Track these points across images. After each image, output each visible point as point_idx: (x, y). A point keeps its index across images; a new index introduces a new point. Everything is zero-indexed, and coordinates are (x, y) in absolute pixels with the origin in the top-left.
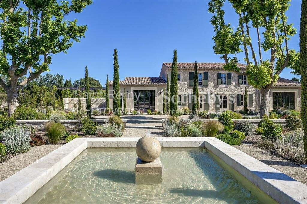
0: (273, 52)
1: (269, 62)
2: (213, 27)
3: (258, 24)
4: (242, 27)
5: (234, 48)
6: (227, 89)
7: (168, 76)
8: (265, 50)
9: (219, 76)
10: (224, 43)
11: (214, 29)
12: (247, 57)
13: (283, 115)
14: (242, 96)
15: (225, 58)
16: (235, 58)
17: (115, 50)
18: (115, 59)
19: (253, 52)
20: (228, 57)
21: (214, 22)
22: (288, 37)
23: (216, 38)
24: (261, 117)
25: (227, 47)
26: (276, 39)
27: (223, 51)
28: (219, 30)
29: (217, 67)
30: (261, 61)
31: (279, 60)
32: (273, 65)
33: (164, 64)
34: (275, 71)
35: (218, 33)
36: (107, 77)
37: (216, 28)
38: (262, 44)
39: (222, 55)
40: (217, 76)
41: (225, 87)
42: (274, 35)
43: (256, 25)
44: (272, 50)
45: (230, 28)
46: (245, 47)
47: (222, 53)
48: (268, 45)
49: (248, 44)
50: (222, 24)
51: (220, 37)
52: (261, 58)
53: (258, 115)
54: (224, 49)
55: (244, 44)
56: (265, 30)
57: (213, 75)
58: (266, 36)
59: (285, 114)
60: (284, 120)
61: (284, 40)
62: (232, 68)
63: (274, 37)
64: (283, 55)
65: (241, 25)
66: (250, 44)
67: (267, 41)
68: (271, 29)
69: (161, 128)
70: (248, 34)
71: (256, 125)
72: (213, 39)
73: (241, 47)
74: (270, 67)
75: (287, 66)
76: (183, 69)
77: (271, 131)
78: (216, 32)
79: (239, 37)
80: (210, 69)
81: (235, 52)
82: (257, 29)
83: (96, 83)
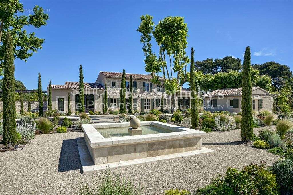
0: (178, 74)
1: (177, 79)
2: (144, 53)
3: (170, 53)
4: (161, 55)
5: (157, 69)
6: (150, 94)
7: (106, 83)
8: (175, 72)
9: (144, 85)
10: (151, 65)
11: (145, 54)
12: (164, 75)
13: (183, 112)
14: (159, 100)
15: (152, 74)
16: (158, 76)
17: (81, 66)
18: (81, 72)
19: (167, 71)
20: (154, 74)
21: (144, 50)
22: (187, 64)
23: (146, 61)
24: (172, 113)
25: (154, 68)
26: (180, 66)
27: (151, 71)
28: (148, 56)
29: (143, 78)
30: (172, 78)
31: (182, 78)
32: (178, 81)
33: (101, 73)
34: (179, 84)
35: (147, 57)
36: (50, 81)
37: (146, 54)
38: (173, 68)
39: (150, 73)
40: (143, 85)
41: (148, 93)
42: (179, 63)
43: (169, 53)
44: (178, 72)
45: (155, 56)
46: (163, 68)
47: (150, 72)
48: (176, 69)
49: (164, 66)
50: (150, 52)
51: (149, 61)
52: (172, 76)
53: (171, 112)
54: (151, 69)
55: (163, 66)
56: (174, 60)
57: (140, 84)
58: (175, 63)
59: (184, 111)
60: (184, 114)
61: (184, 66)
62: (156, 82)
63: (179, 65)
64: (184, 76)
65: (161, 53)
66: (166, 66)
67: (175, 66)
68: (177, 60)
69: (113, 121)
70: (164, 59)
71: (170, 118)
72: (144, 61)
73: (161, 69)
74: (177, 82)
75: (186, 82)
76: (118, 78)
77: (178, 118)
78: (146, 57)
79: (160, 63)
80: (138, 79)
81: (158, 72)
82: (170, 57)
83: (20, 84)
